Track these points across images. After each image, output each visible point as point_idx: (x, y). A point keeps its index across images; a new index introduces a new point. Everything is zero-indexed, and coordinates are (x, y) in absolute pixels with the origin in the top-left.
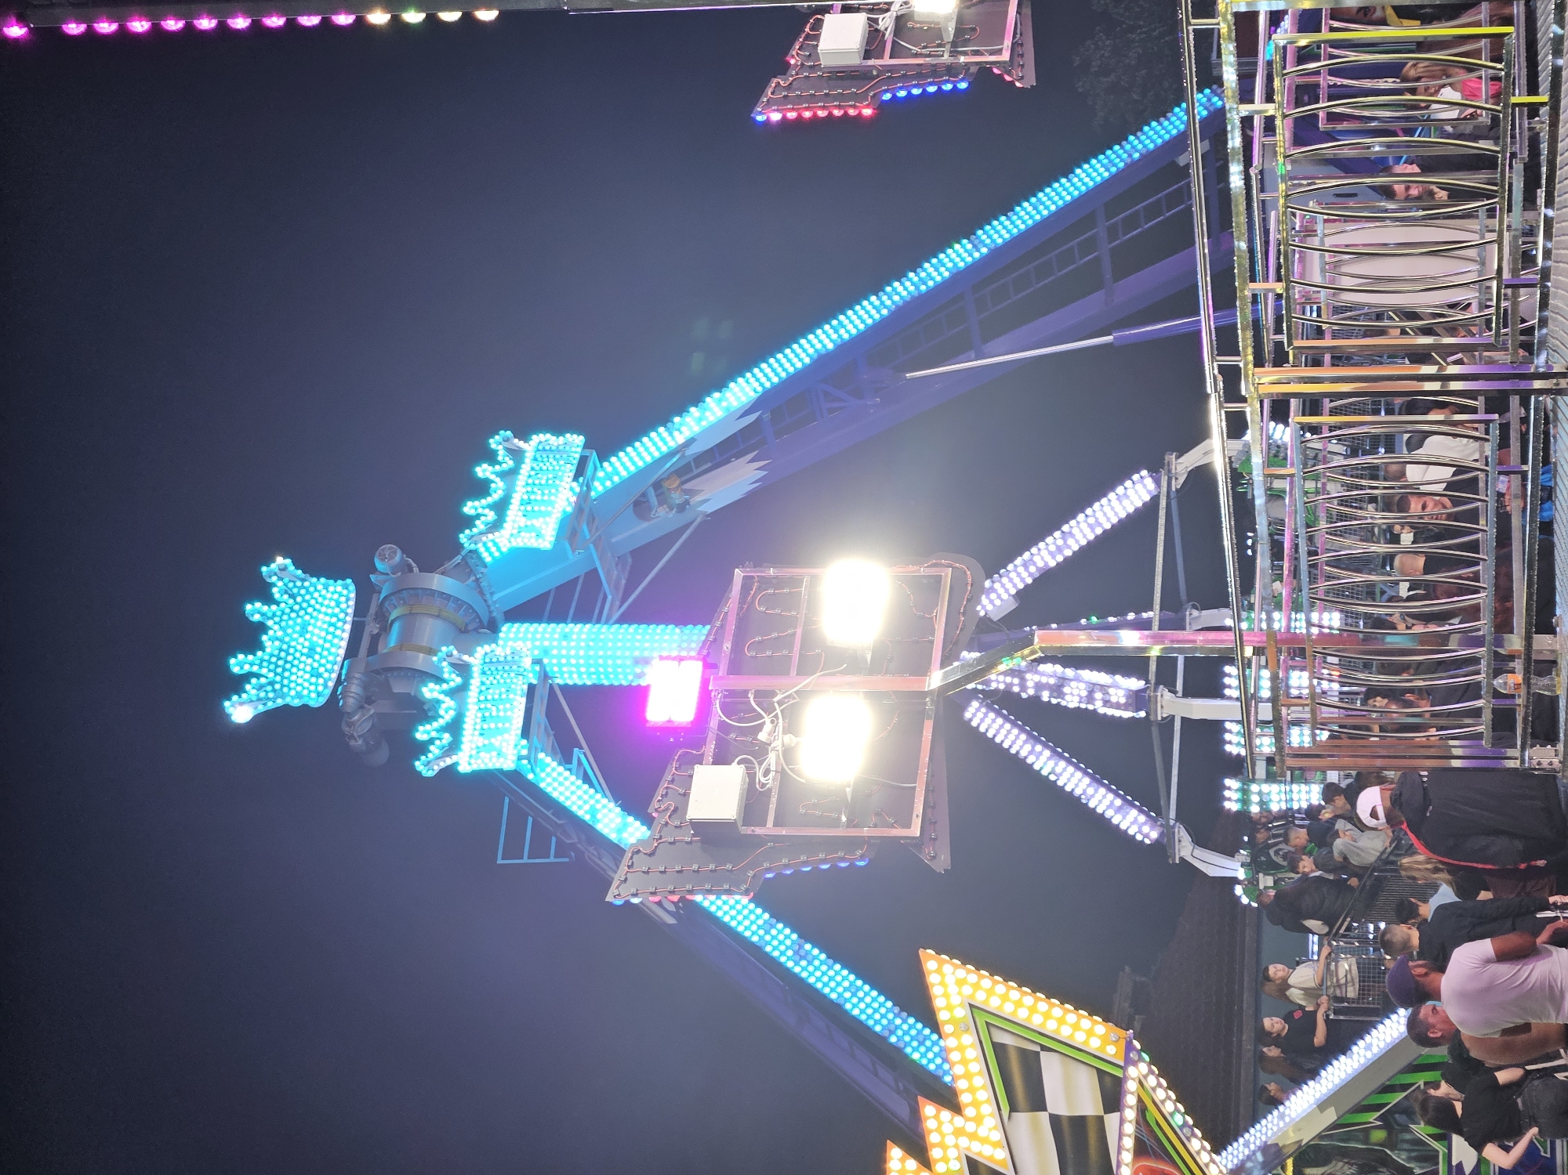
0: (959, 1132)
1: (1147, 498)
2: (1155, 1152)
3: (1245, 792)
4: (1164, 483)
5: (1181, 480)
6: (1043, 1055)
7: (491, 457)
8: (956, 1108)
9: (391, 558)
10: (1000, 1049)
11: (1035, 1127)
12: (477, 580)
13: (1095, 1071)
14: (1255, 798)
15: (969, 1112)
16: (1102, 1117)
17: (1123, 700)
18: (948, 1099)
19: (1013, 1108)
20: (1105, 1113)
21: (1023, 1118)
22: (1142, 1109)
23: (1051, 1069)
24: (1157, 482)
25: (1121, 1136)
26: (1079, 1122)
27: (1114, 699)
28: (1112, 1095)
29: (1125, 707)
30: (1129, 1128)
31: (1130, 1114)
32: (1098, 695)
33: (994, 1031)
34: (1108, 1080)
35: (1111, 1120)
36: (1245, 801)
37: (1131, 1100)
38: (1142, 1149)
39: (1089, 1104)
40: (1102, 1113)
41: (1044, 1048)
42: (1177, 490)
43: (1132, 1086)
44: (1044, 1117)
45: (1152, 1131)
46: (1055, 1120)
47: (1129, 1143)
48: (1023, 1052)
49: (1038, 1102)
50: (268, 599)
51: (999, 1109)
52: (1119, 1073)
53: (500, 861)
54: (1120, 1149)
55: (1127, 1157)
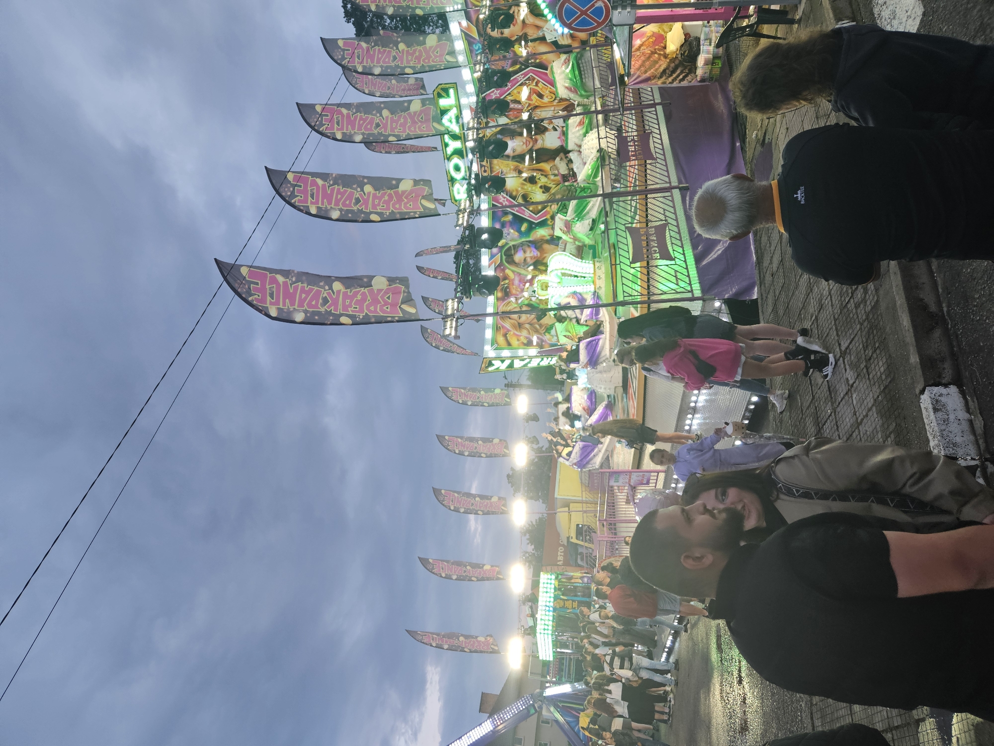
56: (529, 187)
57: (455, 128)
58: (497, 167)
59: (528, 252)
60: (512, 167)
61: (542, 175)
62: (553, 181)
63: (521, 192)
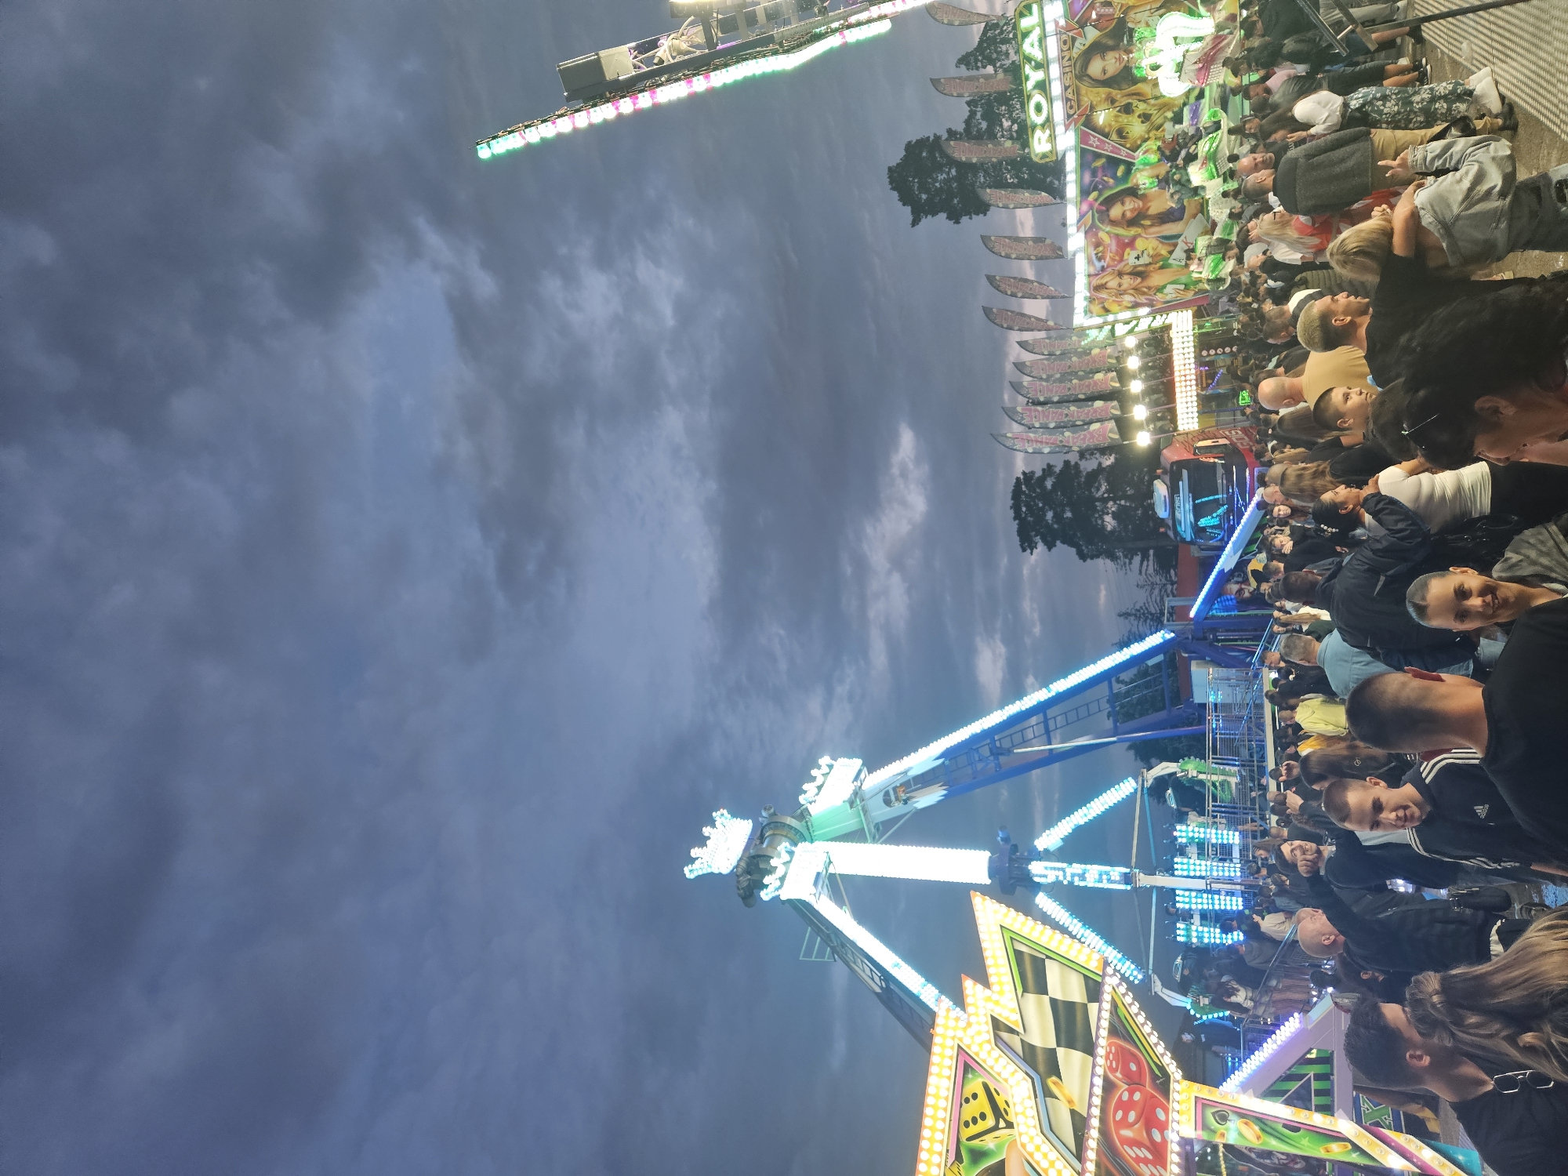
0: (989, 999)
1: (1132, 791)
2: (1124, 1036)
3: (1188, 930)
4: (1140, 782)
5: (1150, 782)
6: (1047, 961)
7: (819, 767)
8: (986, 984)
9: (769, 810)
10: (1019, 955)
11: (1040, 1004)
12: (807, 822)
13: (1082, 976)
14: (1194, 934)
15: (995, 988)
16: (1086, 1005)
17: (1118, 878)
18: (983, 979)
19: (1025, 990)
20: (1090, 1001)
21: (1031, 998)
22: (1114, 1006)
23: (1053, 971)
24: (1137, 783)
25: (1099, 1019)
26: (1070, 1006)
27: (1113, 878)
28: (1094, 990)
29: (1119, 882)
30: (1106, 1015)
31: (1107, 1006)
32: (1104, 877)
33: (1015, 942)
34: (1091, 982)
35: (1093, 1008)
36: (1189, 936)
37: (1107, 997)
38: (1114, 1031)
39: (1076, 993)
40: (1086, 1002)
41: (1048, 957)
42: (1148, 789)
43: (1107, 989)
44: (1046, 999)
45: (1122, 1022)
46: (1053, 1002)
47: (1105, 1024)
48: (1034, 958)
49: (1042, 989)
50: (713, 826)
51: (1016, 990)
52: (1099, 979)
53: (801, 959)
54: (1098, 1028)
55: (1104, 1033)
56: (1124, 119)
57: (1038, 55)
58: (1086, 99)
59: (1127, 203)
60: (1103, 96)
61: (1140, 101)
62: (1154, 105)
63: (1115, 126)
